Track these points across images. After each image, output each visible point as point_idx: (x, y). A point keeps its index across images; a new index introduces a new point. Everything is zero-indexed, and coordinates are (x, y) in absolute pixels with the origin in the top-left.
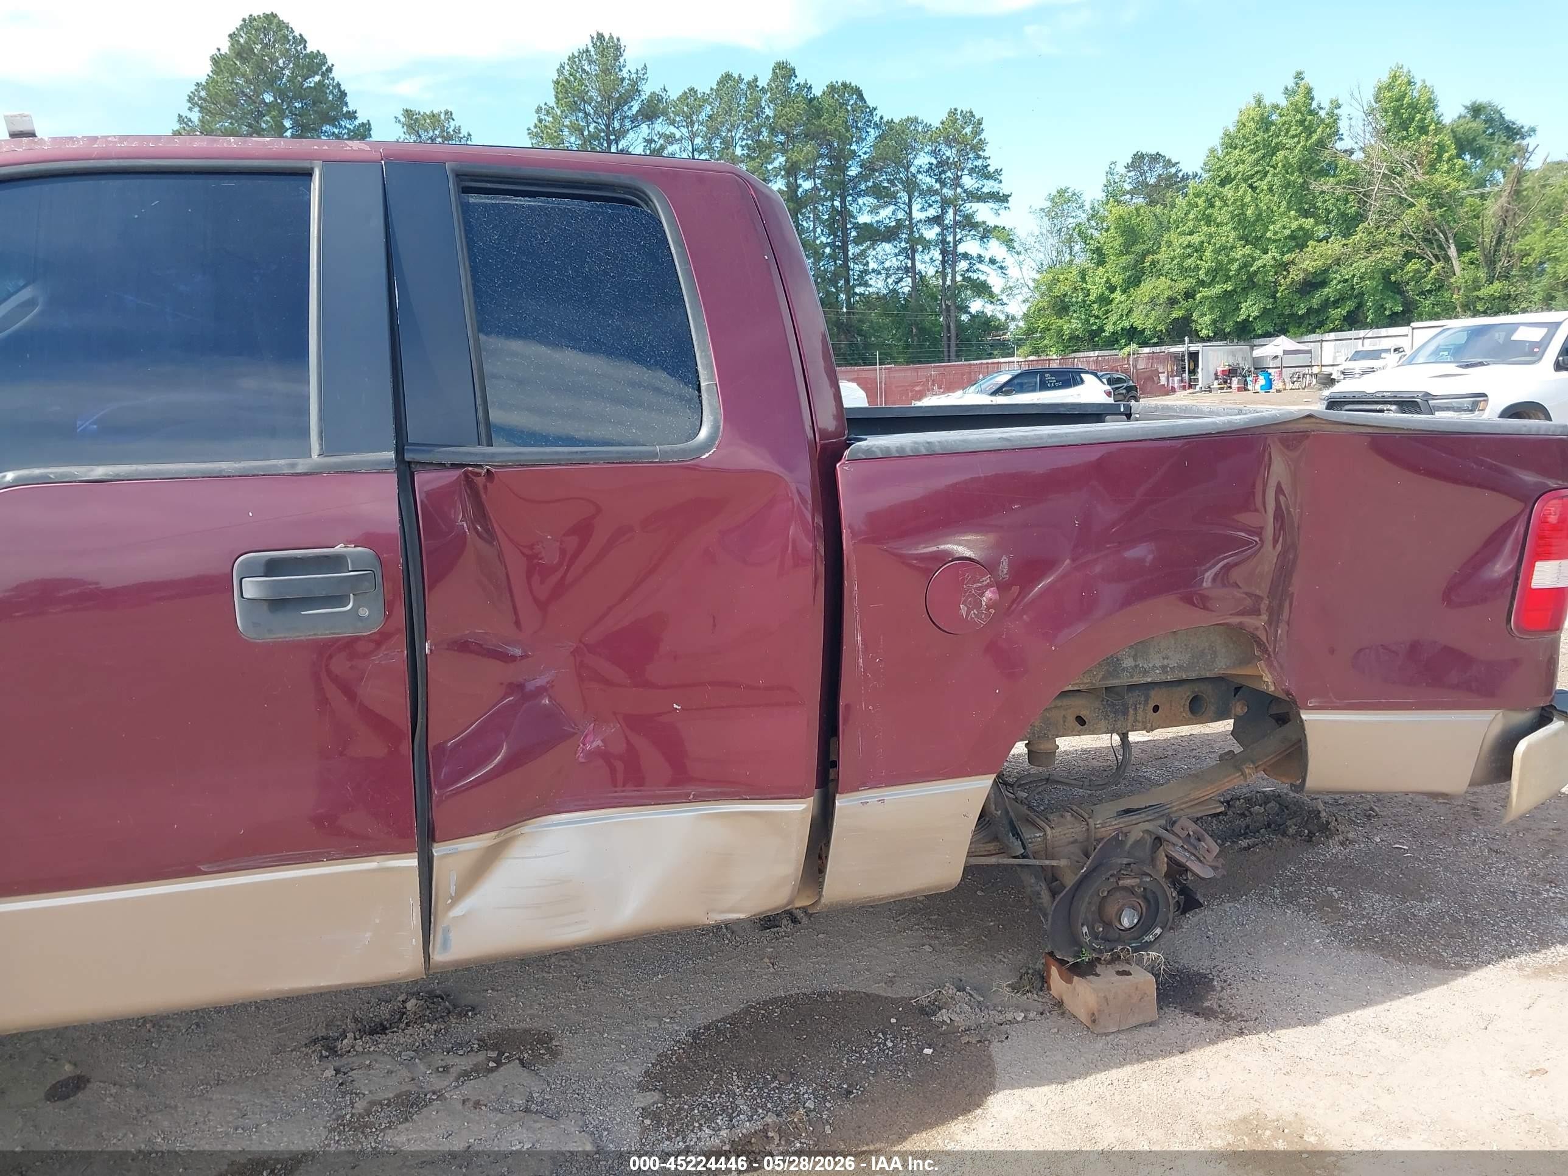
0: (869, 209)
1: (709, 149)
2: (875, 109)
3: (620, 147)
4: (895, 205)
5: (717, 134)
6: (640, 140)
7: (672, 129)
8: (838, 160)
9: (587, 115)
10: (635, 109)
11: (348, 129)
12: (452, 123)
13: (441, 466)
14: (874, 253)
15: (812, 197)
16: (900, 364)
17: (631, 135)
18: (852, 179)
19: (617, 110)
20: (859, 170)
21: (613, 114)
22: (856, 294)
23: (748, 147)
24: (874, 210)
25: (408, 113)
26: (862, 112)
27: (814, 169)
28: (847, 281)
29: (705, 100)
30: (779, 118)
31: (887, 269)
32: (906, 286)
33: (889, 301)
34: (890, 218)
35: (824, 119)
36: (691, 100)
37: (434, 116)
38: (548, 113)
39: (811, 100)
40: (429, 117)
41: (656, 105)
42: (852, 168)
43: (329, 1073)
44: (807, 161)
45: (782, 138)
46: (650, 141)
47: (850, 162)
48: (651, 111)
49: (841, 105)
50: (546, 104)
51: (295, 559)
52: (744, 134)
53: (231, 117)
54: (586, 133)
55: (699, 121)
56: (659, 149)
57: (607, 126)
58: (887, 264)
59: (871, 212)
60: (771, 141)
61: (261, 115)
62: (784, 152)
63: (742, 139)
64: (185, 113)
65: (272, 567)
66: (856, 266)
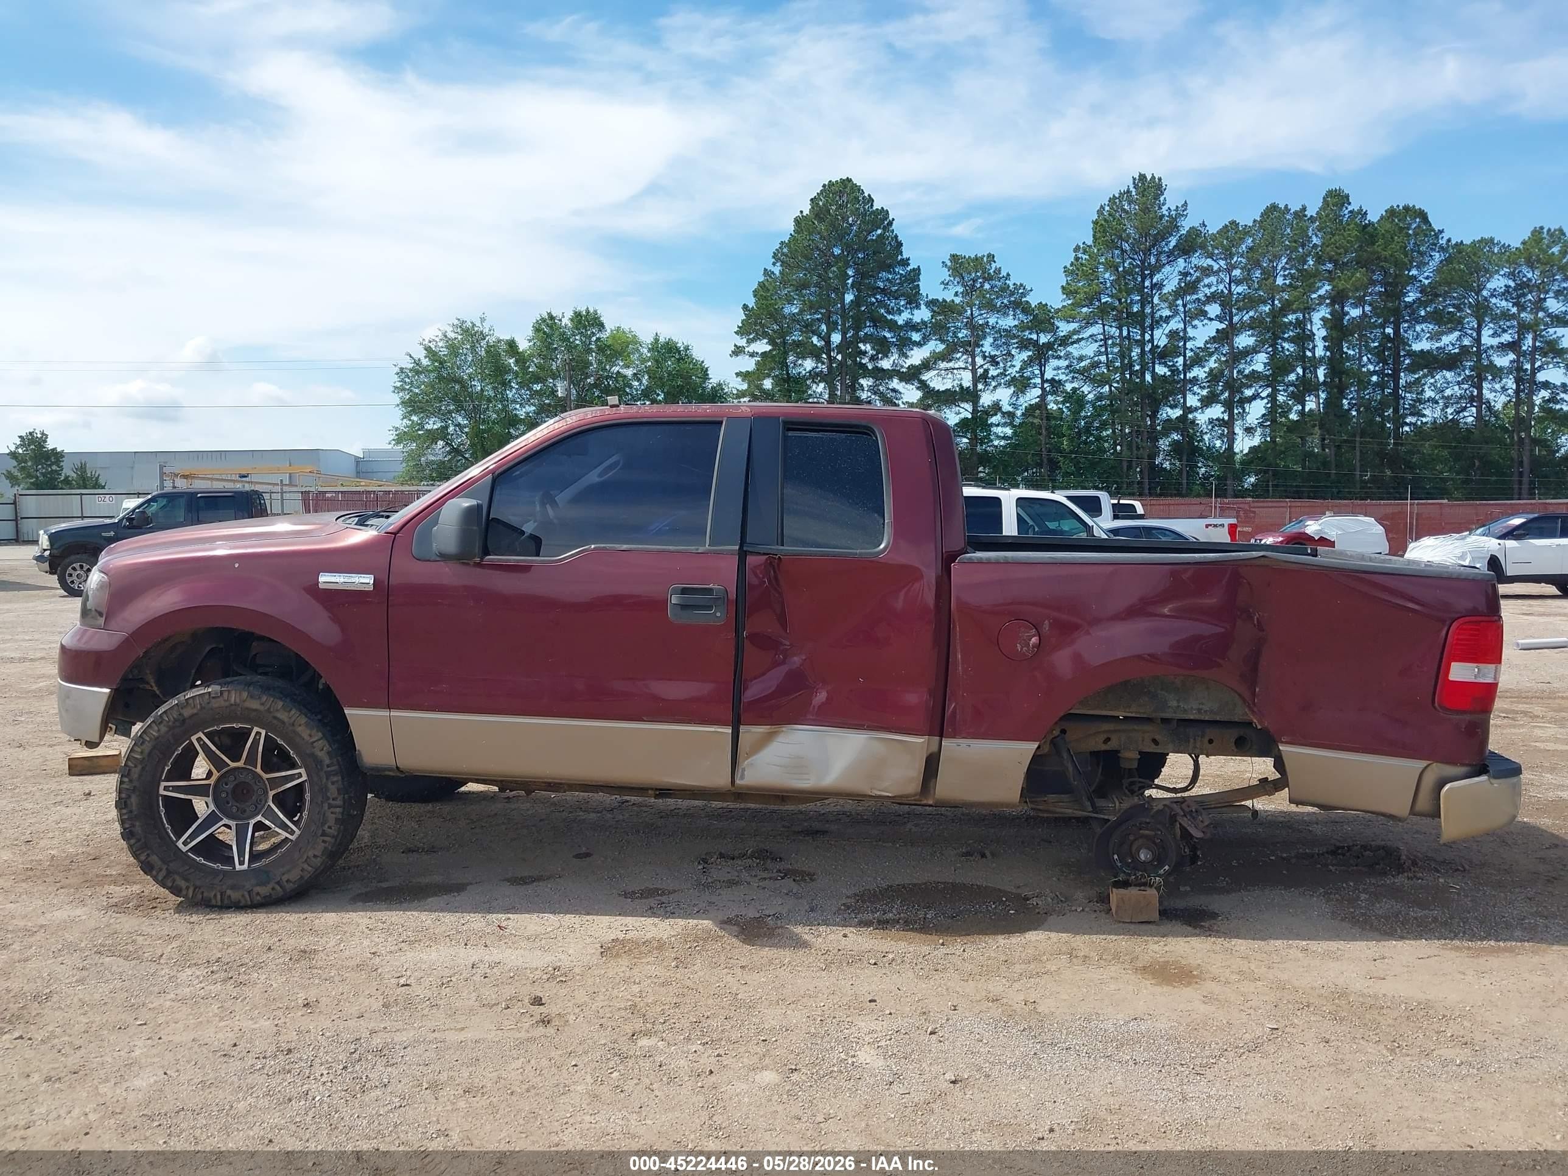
0: (1428, 335)
1: (1246, 280)
2: (1441, 232)
3: (1155, 280)
4: (1460, 331)
5: (1257, 264)
6: (1176, 273)
7: (1209, 262)
8: (1394, 285)
9: (1123, 251)
10: (1173, 243)
11: (901, 274)
12: (994, 265)
13: (759, 554)
14: (1432, 381)
15: (1361, 324)
16: (1457, 499)
17: (1167, 269)
18: (1409, 305)
19: (1153, 246)
20: (1419, 295)
21: (1150, 250)
22: (1407, 424)
23: (1292, 277)
24: (1435, 337)
25: (954, 258)
26: (1426, 235)
27: (1365, 296)
28: (1396, 411)
29: (1247, 232)
30: (1327, 246)
31: (1448, 398)
32: (1469, 417)
33: (1447, 430)
34: (1453, 345)
35: (1379, 246)
36: (1232, 232)
37: (977, 259)
38: (1085, 252)
39: (1366, 226)
40: (973, 261)
41: (1194, 239)
42: (1410, 294)
43: (700, 867)
44: (1357, 290)
45: (1329, 266)
46: (1185, 274)
47: (1409, 288)
48: (1190, 245)
49: (1401, 229)
50: (1084, 243)
51: (693, 588)
52: (1286, 263)
53: (806, 269)
54: (1121, 269)
55: (1238, 253)
56: (1195, 282)
57: (1142, 262)
58: (1448, 392)
59: (1431, 338)
60: (1317, 270)
61: (830, 265)
62: (1330, 280)
63: (1284, 269)
64: (770, 267)
65: (684, 591)
66: (1407, 395)
